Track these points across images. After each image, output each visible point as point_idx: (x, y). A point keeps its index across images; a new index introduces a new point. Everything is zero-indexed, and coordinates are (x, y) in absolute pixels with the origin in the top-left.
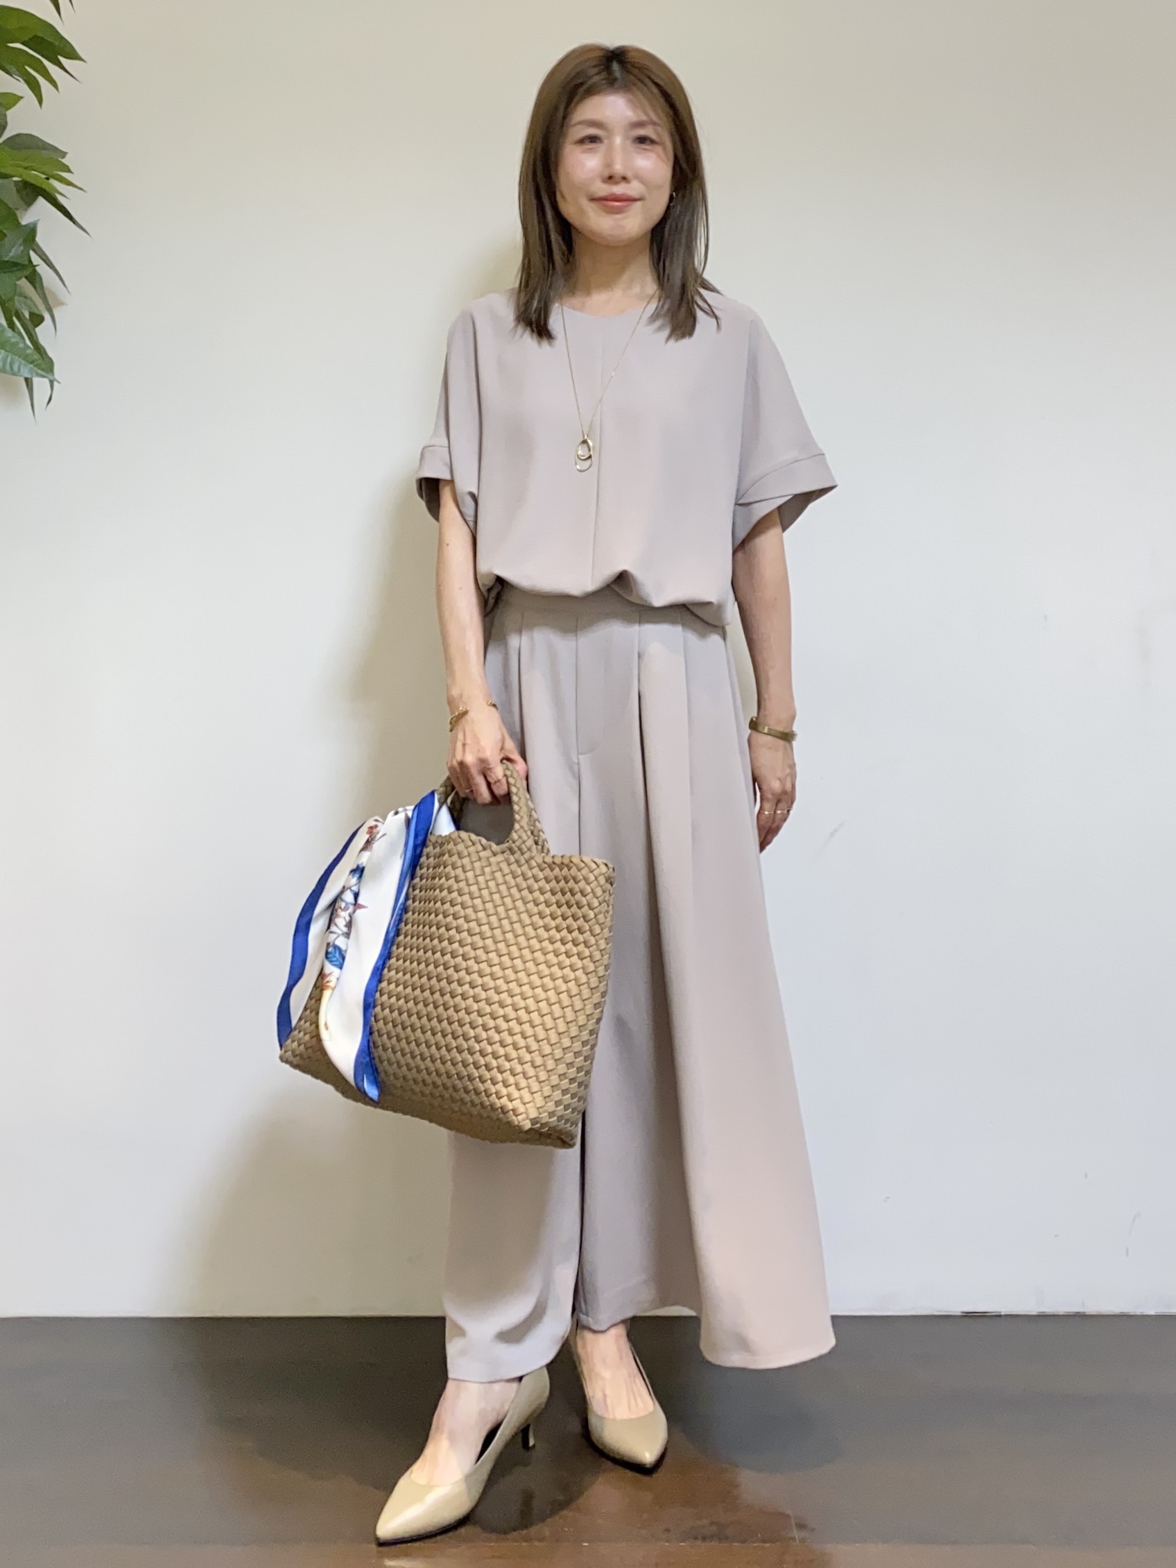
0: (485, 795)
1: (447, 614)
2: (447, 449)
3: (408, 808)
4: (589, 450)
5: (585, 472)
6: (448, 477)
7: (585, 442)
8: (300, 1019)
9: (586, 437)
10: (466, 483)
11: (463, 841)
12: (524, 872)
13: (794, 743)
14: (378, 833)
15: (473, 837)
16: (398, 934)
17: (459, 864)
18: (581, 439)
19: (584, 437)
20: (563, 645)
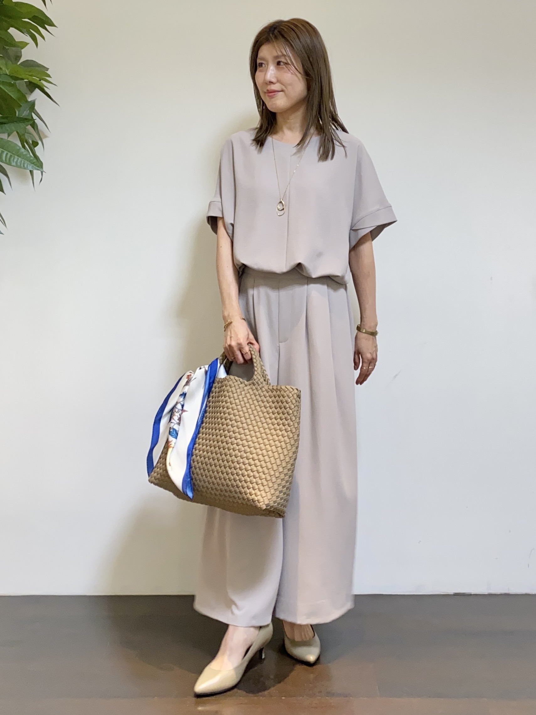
0: (241, 360)
1: (221, 279)
2: (221, 203)
3: (205, 366)
4: (283, 206)
5: (282, 216)
6: (221, 216)
7: (281, 202)
8: (158, 463)
9: (281, 200)
10: (229, 219)
11: (232, 380)
12: (260, 393)
13: (377, 337)
14: (192, 378)
15: (236, 378)
16: (202, 423)
17: (230, 390)
18: (279, 201)
19: (280, 200)
20: (273, 294)
